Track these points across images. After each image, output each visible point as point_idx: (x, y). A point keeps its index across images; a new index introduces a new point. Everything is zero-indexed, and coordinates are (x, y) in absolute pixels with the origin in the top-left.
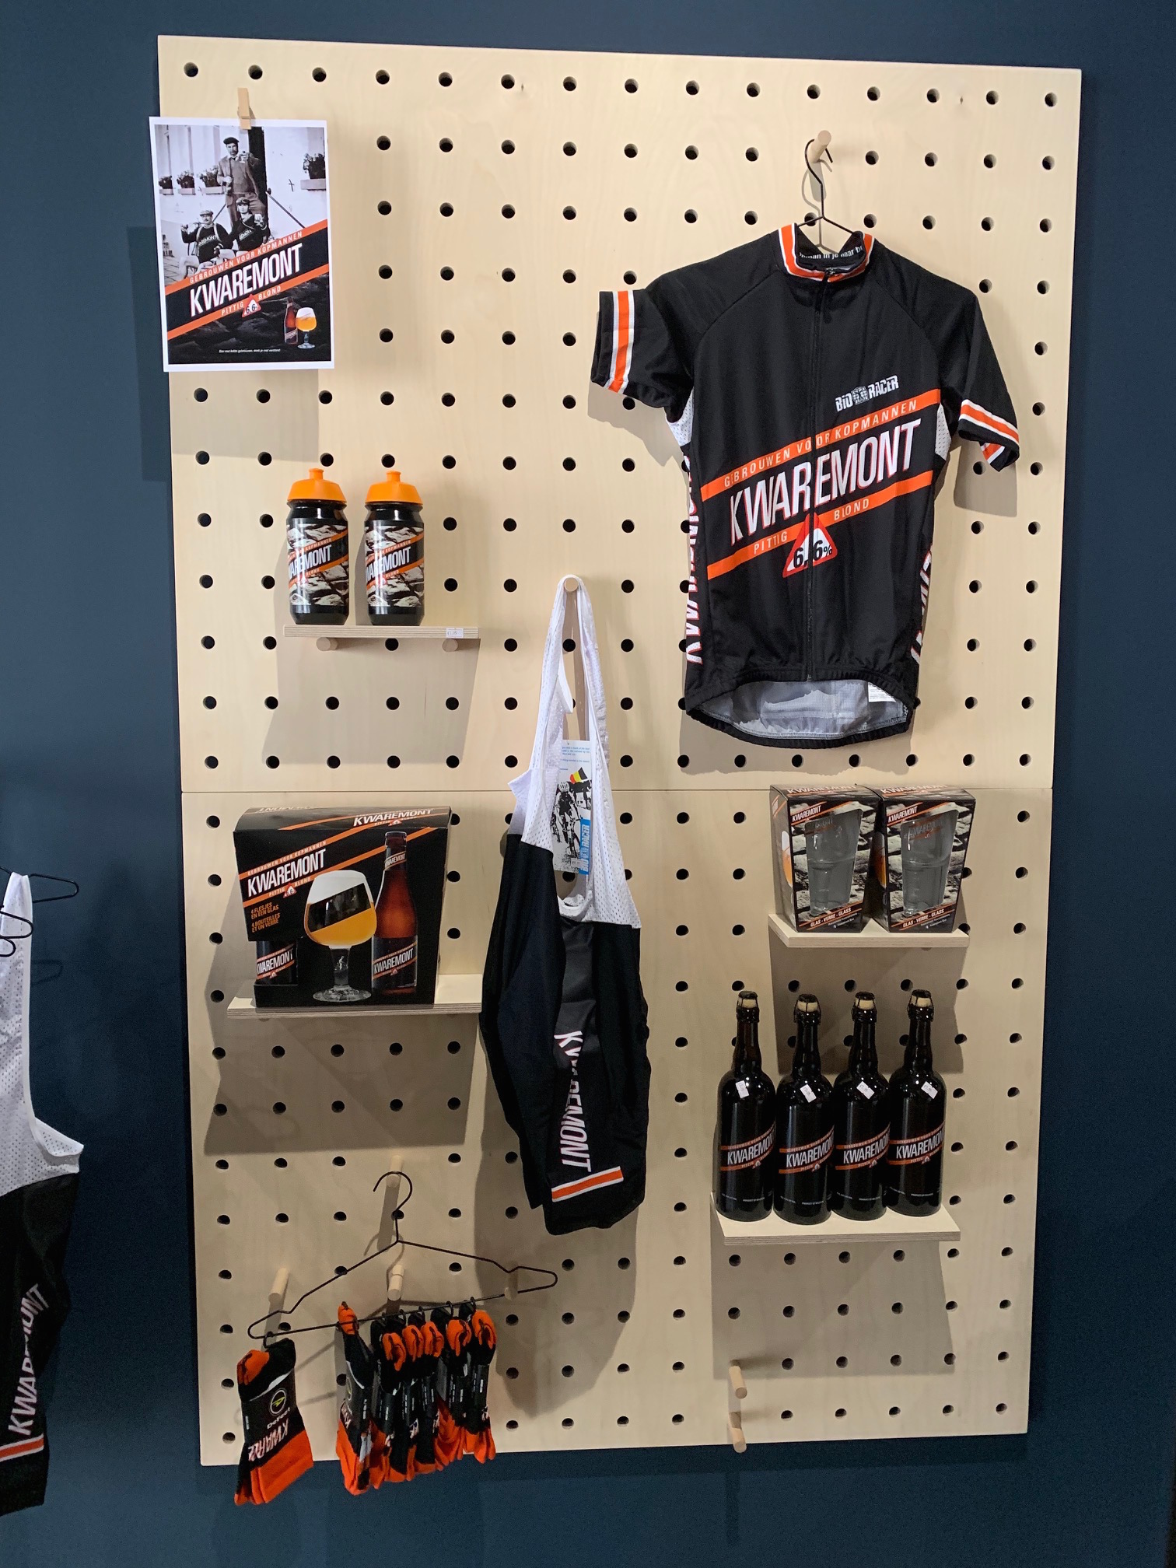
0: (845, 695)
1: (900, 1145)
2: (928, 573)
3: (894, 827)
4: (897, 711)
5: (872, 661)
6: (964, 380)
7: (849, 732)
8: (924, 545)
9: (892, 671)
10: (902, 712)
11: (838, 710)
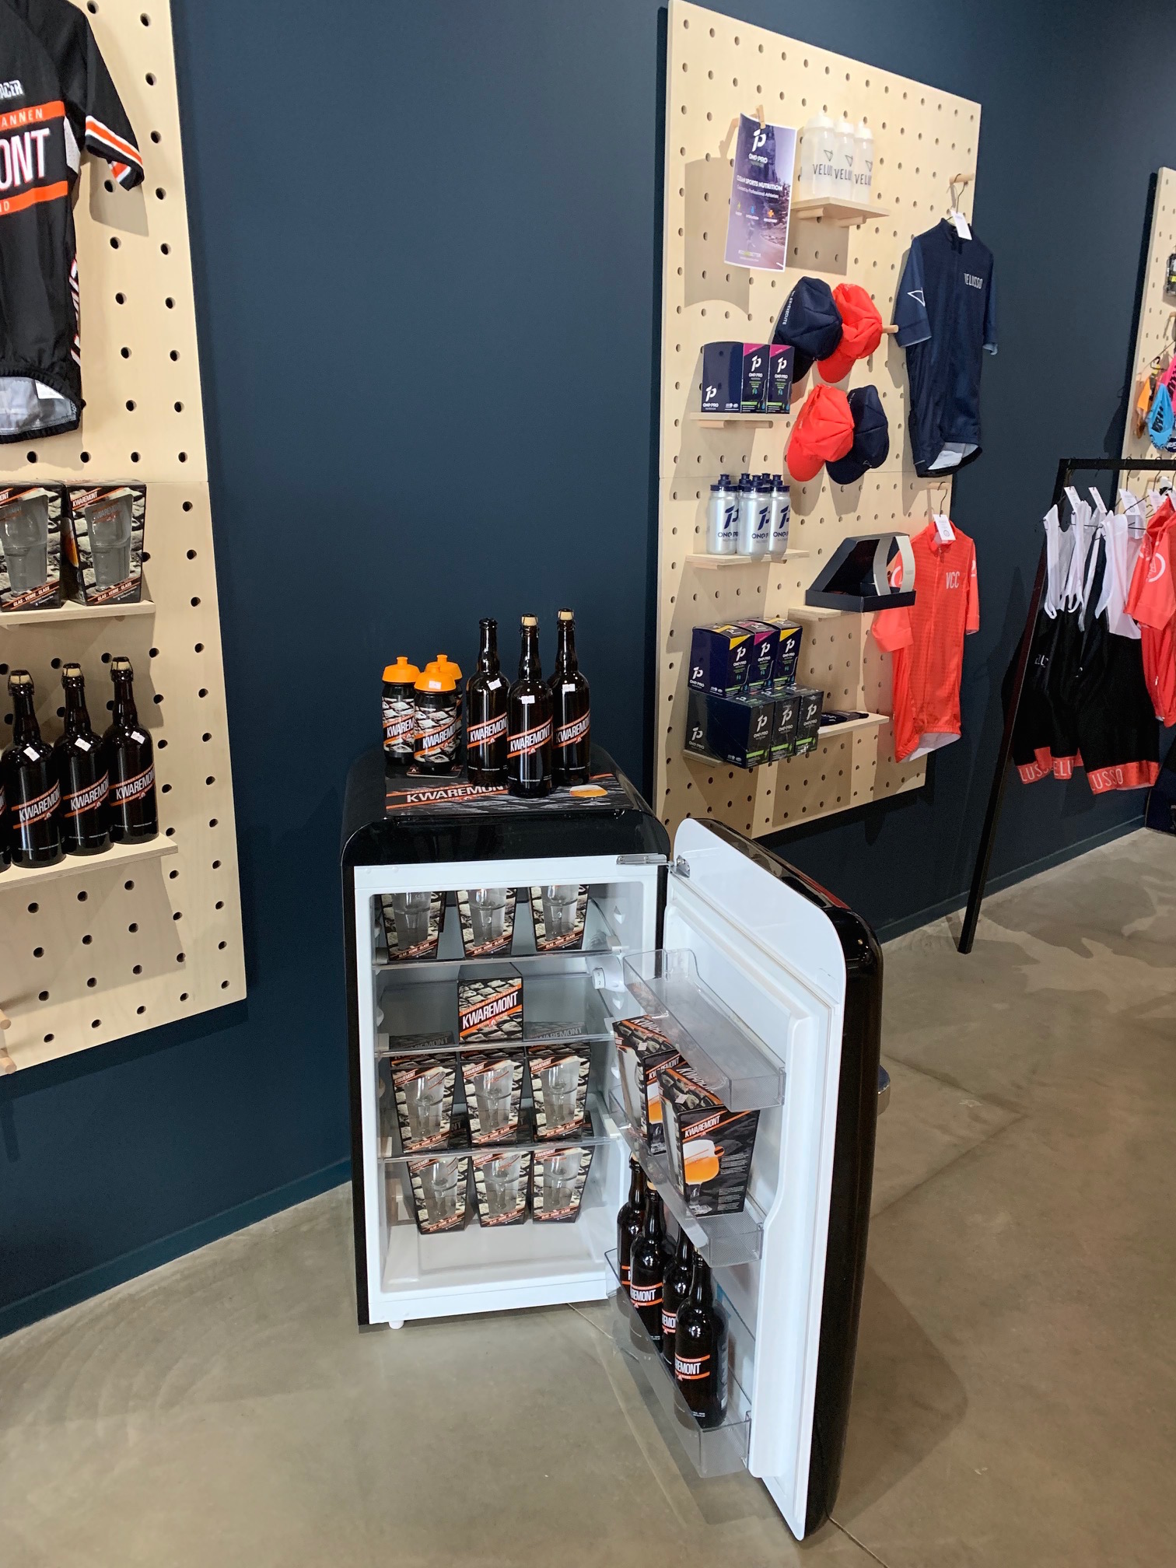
0: (15, 392)
1: (118, 788)
2: (76, 280)
3: (78, 511)
4: (65, 410)
5: (36, 359)
6: (85, 96)
7: (24, 428)
8: (69, 253)
9: (57, 369)
10: (70, 412)
11: (10, 407)
